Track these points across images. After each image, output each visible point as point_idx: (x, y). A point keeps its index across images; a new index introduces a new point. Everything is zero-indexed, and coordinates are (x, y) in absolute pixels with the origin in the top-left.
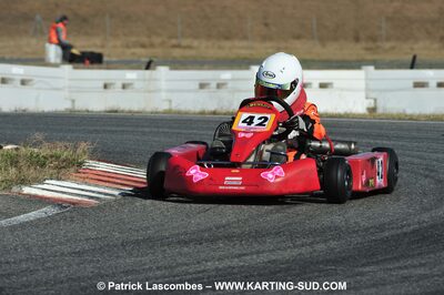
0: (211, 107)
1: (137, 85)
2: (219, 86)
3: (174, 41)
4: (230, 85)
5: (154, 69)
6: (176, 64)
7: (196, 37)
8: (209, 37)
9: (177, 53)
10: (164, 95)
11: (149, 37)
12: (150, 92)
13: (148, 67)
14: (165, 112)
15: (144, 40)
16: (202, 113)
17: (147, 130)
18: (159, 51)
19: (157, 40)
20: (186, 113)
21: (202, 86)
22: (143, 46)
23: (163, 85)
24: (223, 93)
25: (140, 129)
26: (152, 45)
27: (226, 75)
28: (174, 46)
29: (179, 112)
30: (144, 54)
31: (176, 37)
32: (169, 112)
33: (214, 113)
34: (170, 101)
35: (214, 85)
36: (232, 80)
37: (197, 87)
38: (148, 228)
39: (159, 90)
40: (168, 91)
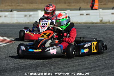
0: (28, 21)
1: (8, 16)
2: (30, 16)
3: (18, 5)
4: (33, 16)
5: (13, 12)
6: (18, 10)
7: (23, 3)
8: (27, 3)
9: (19, 7)
10: (15, 19)
11: (11, 3)
12: (12, 18)
13: (11, 11)
14: (16, 23)
16: (25, 23)
17: (11, 28)
18: (14, 7)
19: (13, 4)
20: (21, 23)
21: (25, 16)
23: (15, 16)
24: (31, 18)
25: (9, 28)
26: (12, 6)
27: (31, 13)
29: (19, 23)
31: (18, 3)
33: (29, 23)
34: (17, 20)
35: (28, 16)
36: (33, 14)
37: (24, 16)
38: (12, 53)
39: (14, 17)
40: (16, 17)
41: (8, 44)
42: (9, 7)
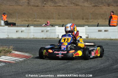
0: (45, 37)
1: (25, 31)
2: (47, 31)
3: (35, 20)
5: (30, 27)
6: (35, 26)
7: (40, 19)
8: (44, 18)
9: (35, 23)
10: (32, 34)
11: (28, 18)
12: (28, 33)
13: (28, 27)
14: (33, 38)
15: (27, 19)
16: (42, 38)
18: (30, 22)
19: (30, 19)
20: (38, 38)
21: (42, 31)
22: (26, 21)
23: (32, 31)
24: (48, 33)
26: (29, 21)
27: (49, 28)
28: (35, 21)
29: (36, 38)
30: (27, 23)
31: (35, 19)
32: (34, 38)
33: (46, 38)
34: (34, 35)
35: (45, 31)
36: (50, 30)
38: (29, 69)
39: (31, 33)
40: (33, 33)
41: (25, 60)
42: (25, 22)
